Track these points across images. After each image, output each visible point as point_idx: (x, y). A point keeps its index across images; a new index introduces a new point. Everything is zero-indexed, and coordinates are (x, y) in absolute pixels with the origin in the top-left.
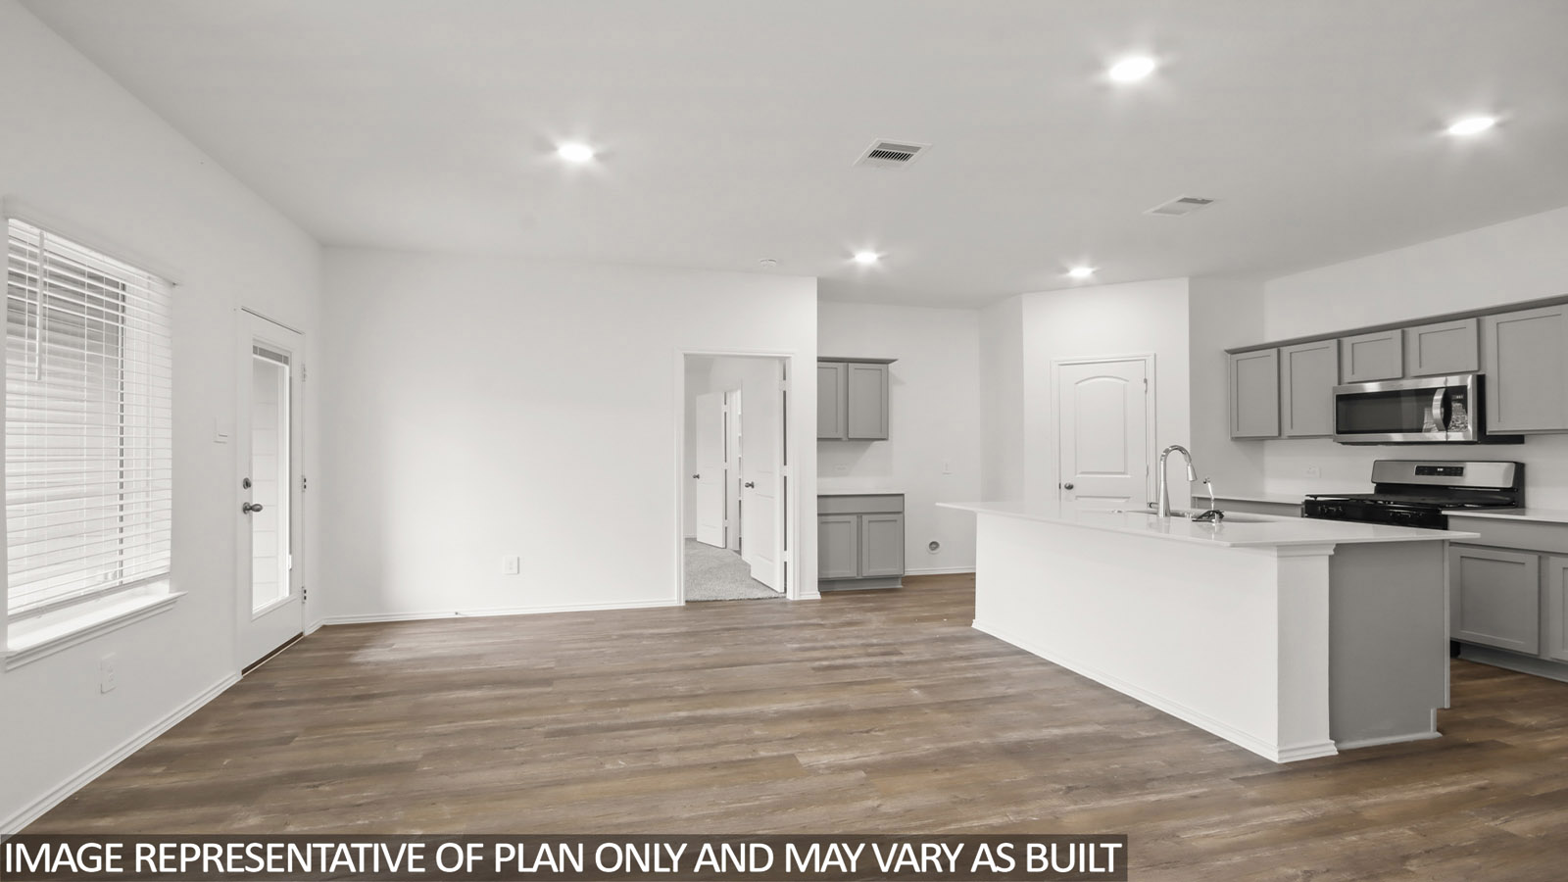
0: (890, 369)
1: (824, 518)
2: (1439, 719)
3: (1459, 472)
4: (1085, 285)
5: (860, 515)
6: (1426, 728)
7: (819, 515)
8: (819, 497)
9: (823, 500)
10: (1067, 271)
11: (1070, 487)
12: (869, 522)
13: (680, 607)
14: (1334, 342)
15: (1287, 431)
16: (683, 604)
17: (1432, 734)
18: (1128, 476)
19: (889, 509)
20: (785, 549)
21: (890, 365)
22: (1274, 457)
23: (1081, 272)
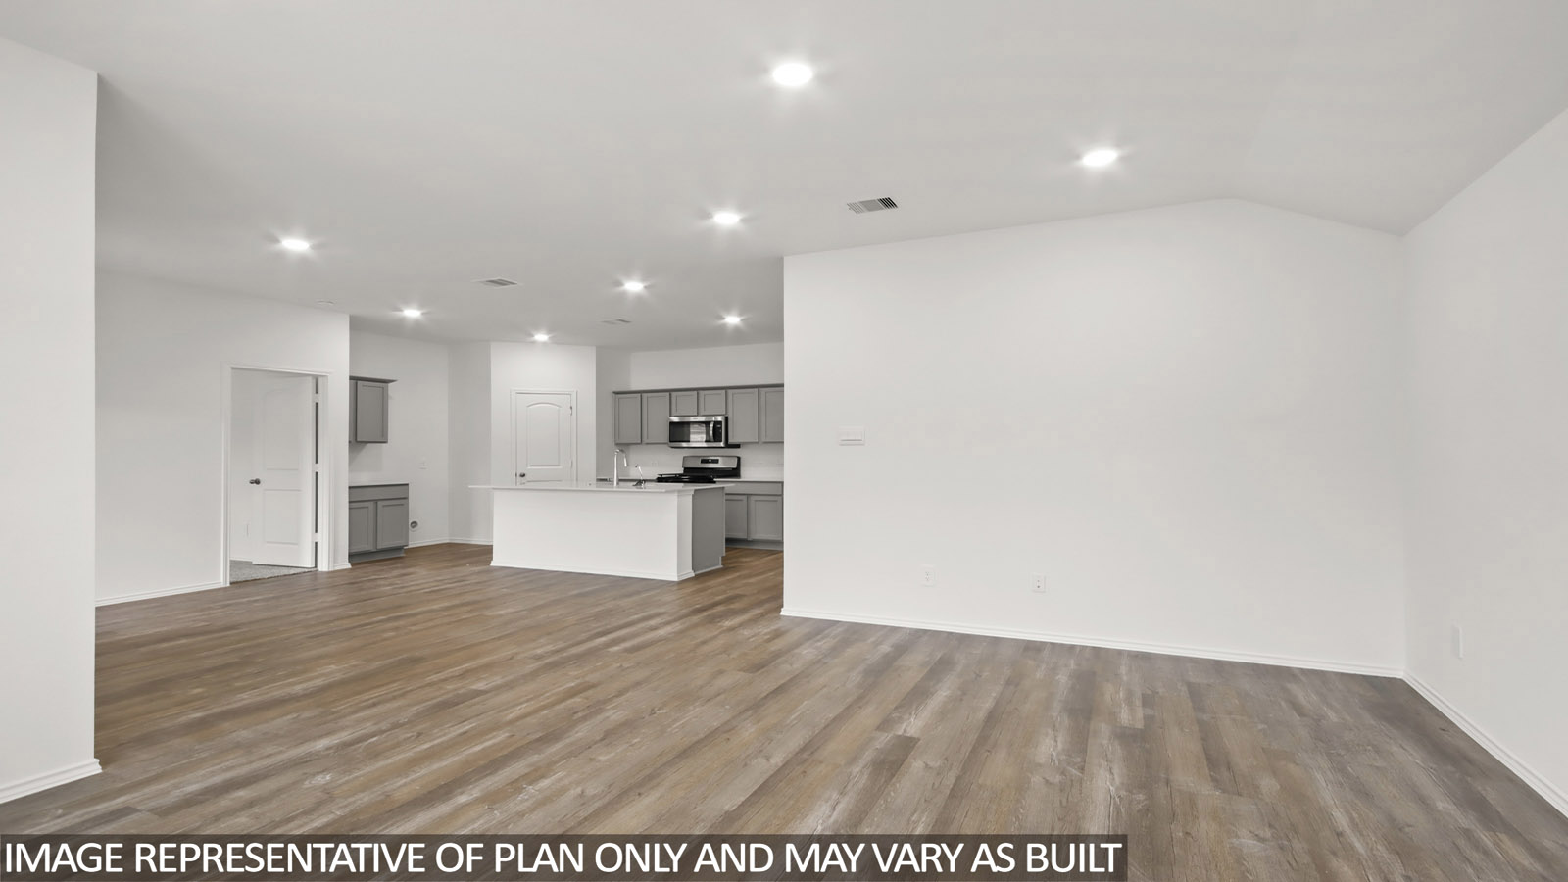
0: (390, 388)
1: (354, 505)
2: (723, 560)
3: (716, 461)
4: (544, 344)
5: (376, 501)
6: (718, 564)
7: (350, 502)
8: (350, 488)
9: (353, 490)
10: (533, 336)
11: (523, 476)
12: (384, 506)
13: (226, 588)
14: (668, 394)
15: (645, 440)
16: (228, 585)
17: (721, 566)
18: (560, 467)
19: (396, 496)
20: (316, 531)
21: (390, 385)
22: (636, 455)
23: (541, 337)
